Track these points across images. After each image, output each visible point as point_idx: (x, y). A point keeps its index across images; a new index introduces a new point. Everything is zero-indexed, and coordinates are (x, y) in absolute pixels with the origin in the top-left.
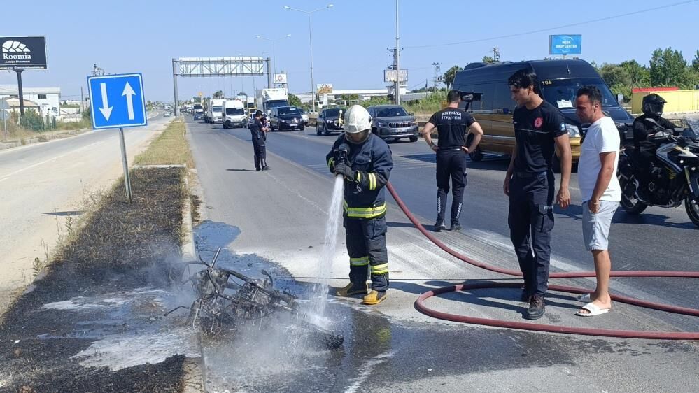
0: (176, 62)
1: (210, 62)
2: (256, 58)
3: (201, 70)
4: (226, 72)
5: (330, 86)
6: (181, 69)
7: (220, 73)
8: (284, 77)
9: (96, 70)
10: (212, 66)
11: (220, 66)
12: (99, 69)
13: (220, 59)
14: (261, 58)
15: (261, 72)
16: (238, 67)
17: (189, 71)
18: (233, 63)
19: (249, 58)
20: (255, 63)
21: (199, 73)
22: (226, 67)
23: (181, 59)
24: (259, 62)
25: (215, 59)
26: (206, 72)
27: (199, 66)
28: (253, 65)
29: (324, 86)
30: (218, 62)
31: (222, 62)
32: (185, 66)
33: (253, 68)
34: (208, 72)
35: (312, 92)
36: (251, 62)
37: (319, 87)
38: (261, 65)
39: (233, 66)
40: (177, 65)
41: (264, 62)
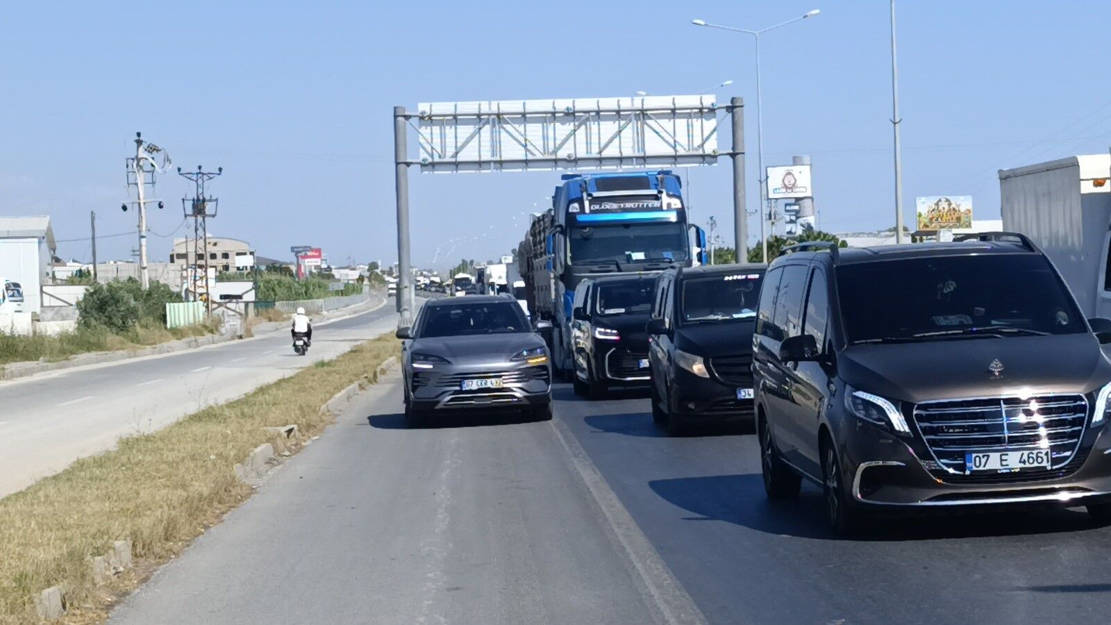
0: (407, 117)
1: (524, 117)
2: (691, 101)
3: (495, 145)
4: (581, 153)
5: (964, 204)
6: (427, 141)
7: (562, 154)
8: (803, 178)
9: (142, 153)
10: (534, 131)
11: (563, 129)
12: (152, 149)
13: (562, 104)
14: (709, 100)
15: (710, 148)
16: (628, 133)
17: (450, 151)
18: (607, 118)
19: (665, 102)
20: (689, 116)
21: (486, 156)
22: (581, 132)
23: (424, 107)
24: (704, 112)
25: (545, 105)
26: (512, 151)
27: (486, 130)
28: (681, 123)
29: (944, 205)
30: (553, 116)
31: (570, 115)
32: (436, 129)
33: (682, 138)
34: (520, 154)
35: (896, 229)
36: (673, 113)
37: (924, 206)
38: (710, 124)
39: (609, 128)
40: (409, 127)
41: (721, 113)
